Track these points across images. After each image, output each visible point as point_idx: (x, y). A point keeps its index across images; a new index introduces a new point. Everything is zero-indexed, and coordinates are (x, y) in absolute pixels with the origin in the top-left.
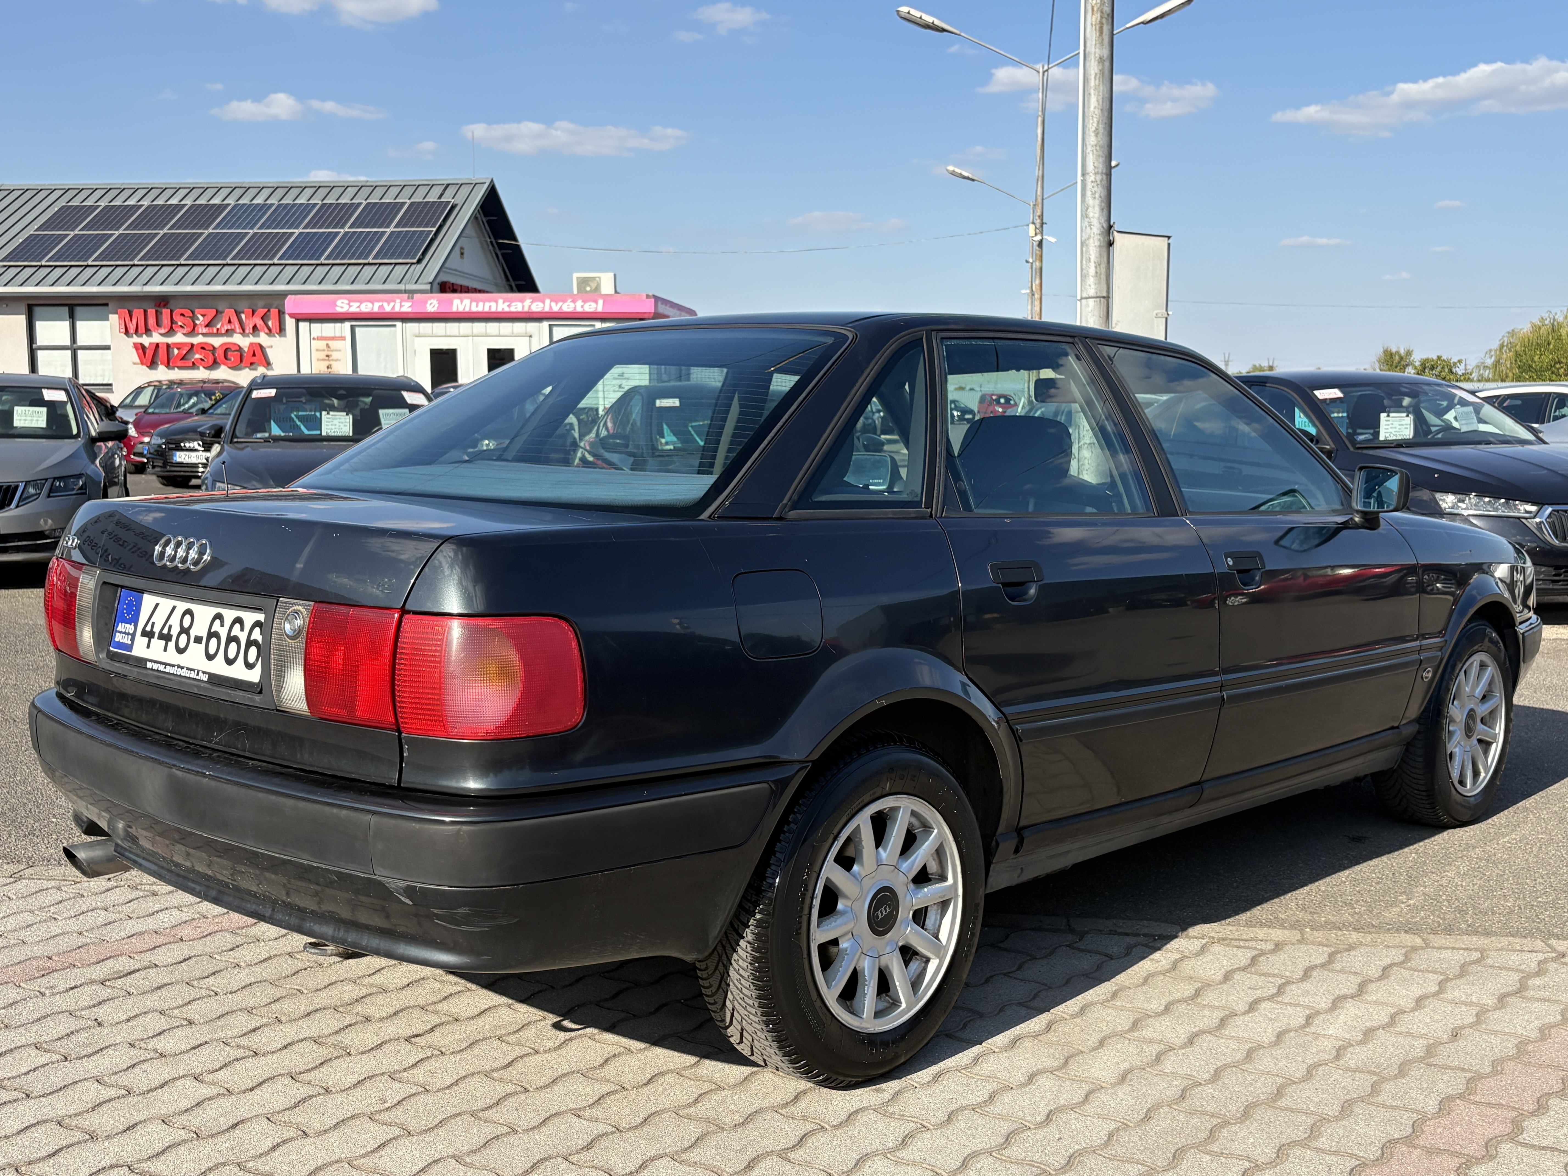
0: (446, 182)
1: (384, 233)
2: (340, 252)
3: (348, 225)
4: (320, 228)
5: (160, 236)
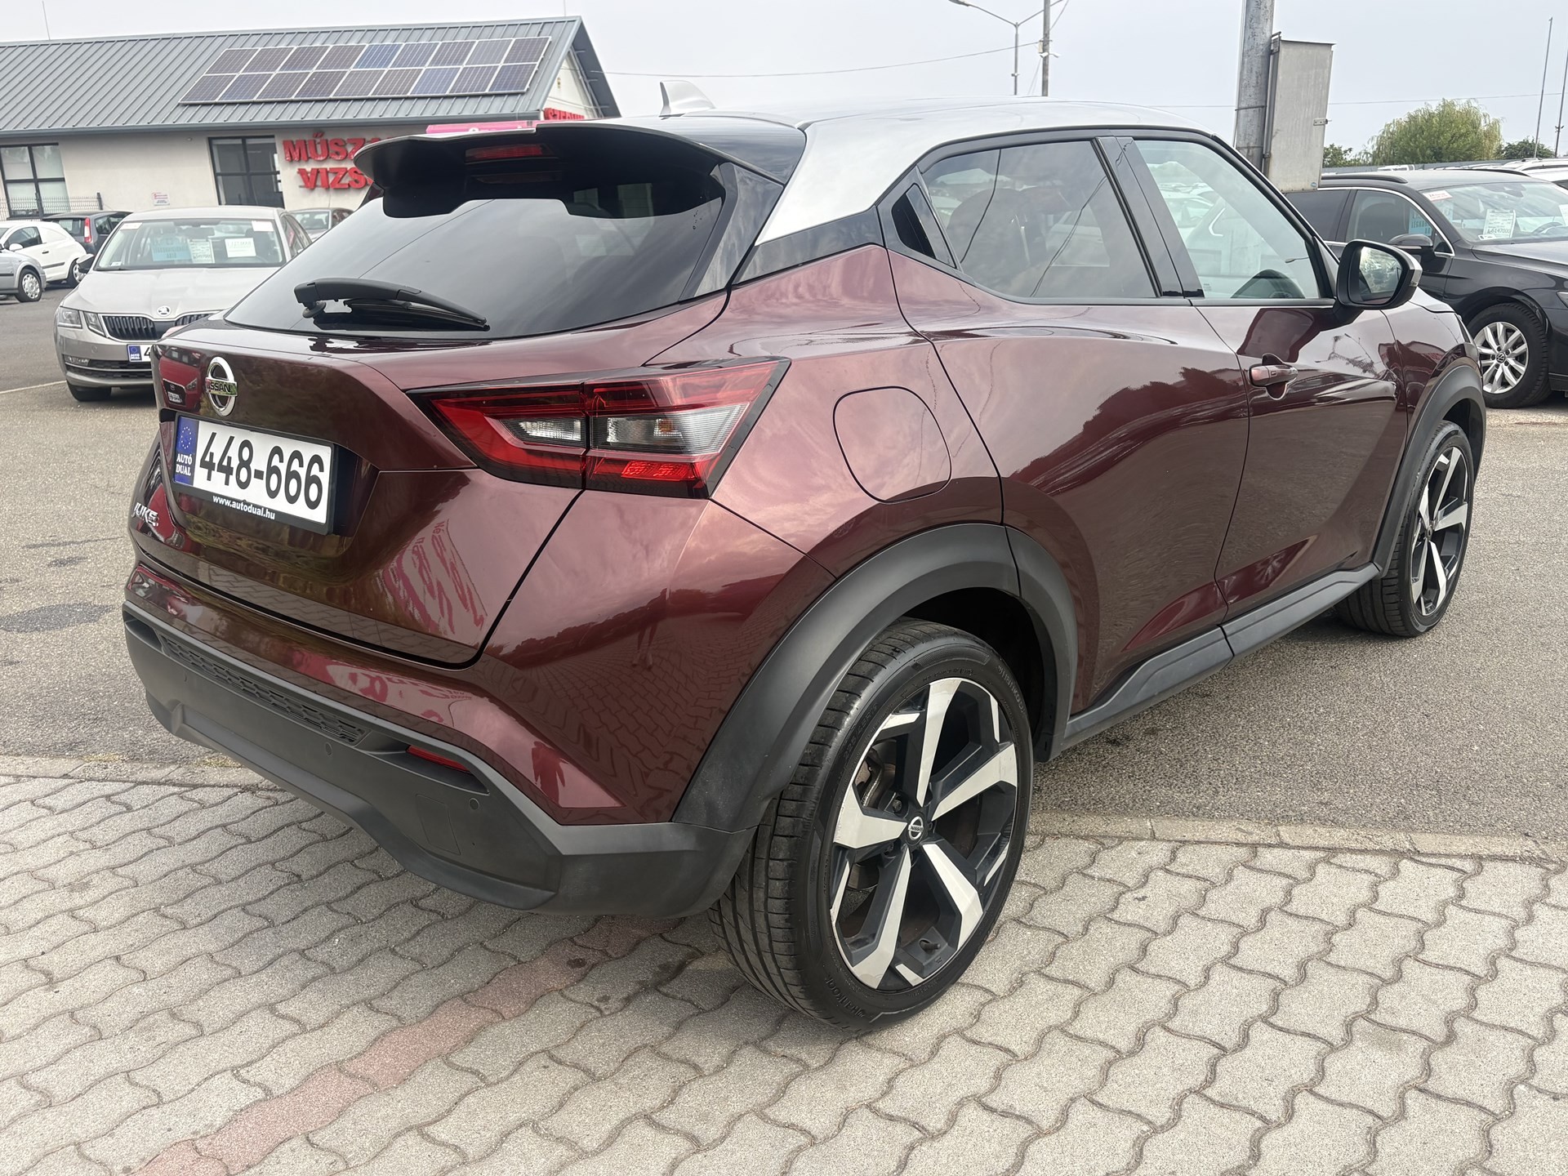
0: (544, 21)
1: (497, 67)
2: (461, 86)
3: (465, 62)
4: (443, 64)
5: (310, 74)
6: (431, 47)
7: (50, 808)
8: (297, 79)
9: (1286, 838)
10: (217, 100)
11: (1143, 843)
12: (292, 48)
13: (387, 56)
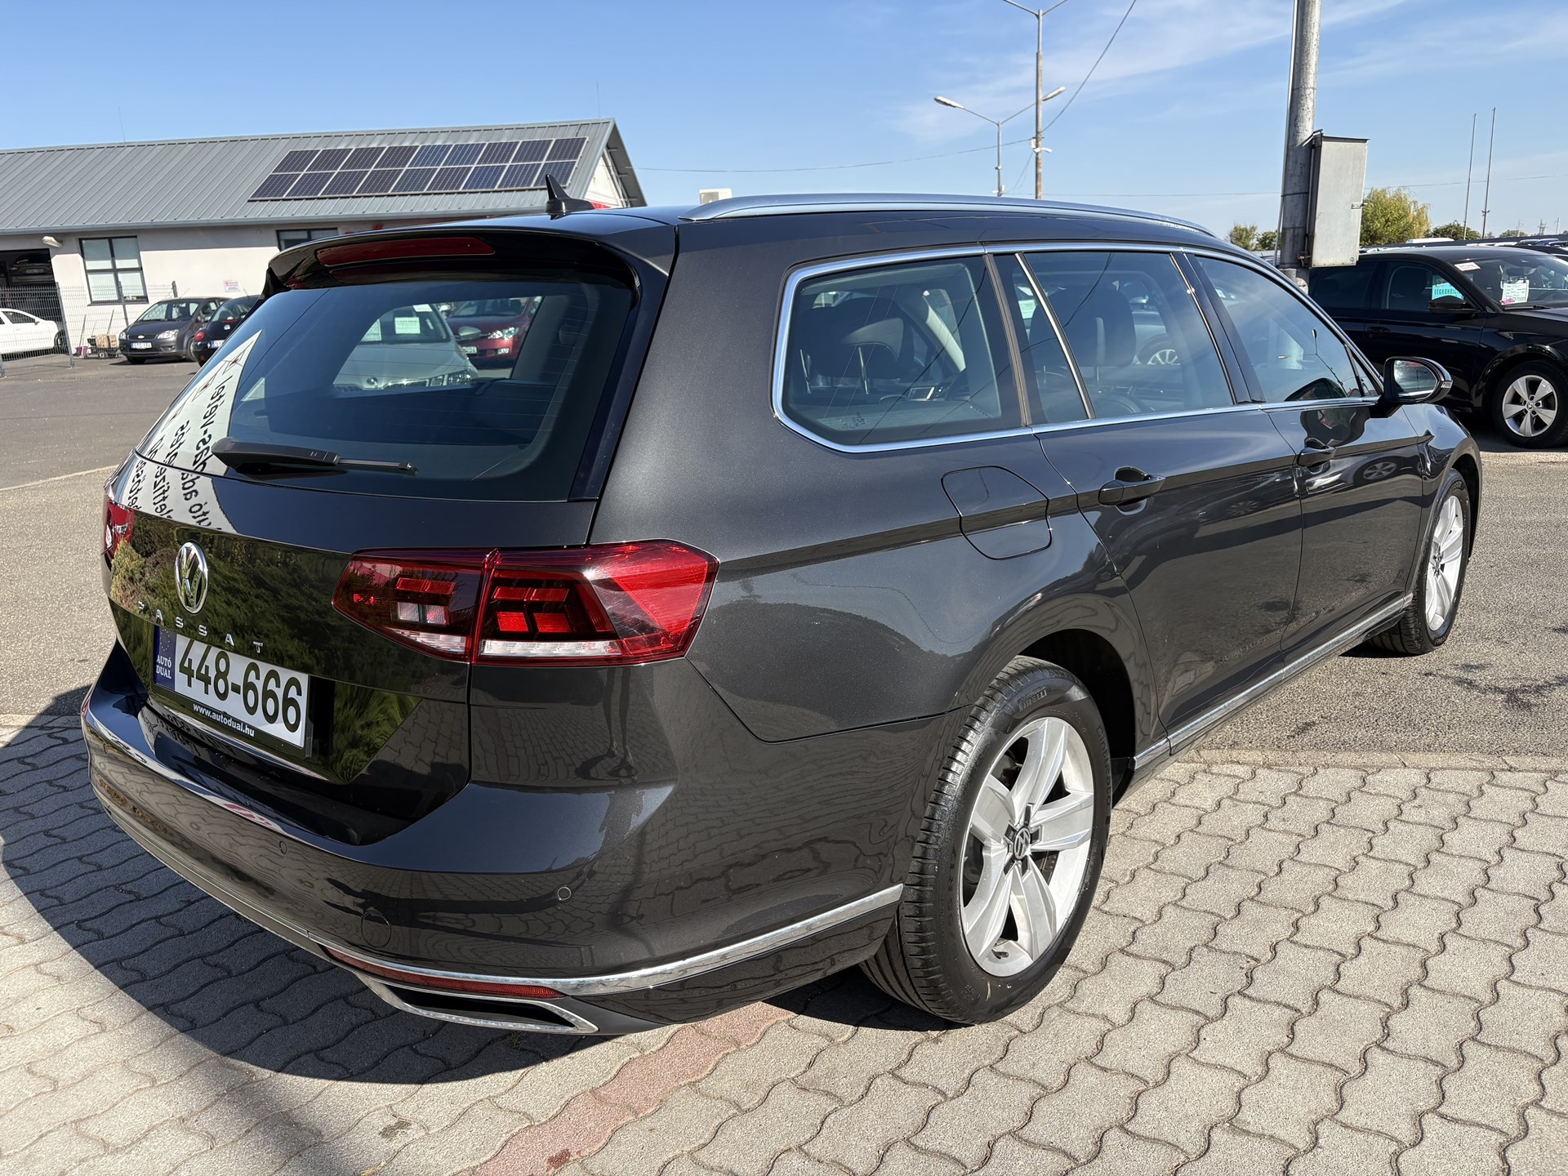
0: (580, 123)
1: (540, 164)
2: (508, 182)
3: (511, 160)
4: (490, 162)
5: (369, 173)
6: (479, 147)
8: (358, 176)
9: (1513, 765)
10: (284, 197)
11: (1398, 770)
12: (351, 149)
13: (439, 155)
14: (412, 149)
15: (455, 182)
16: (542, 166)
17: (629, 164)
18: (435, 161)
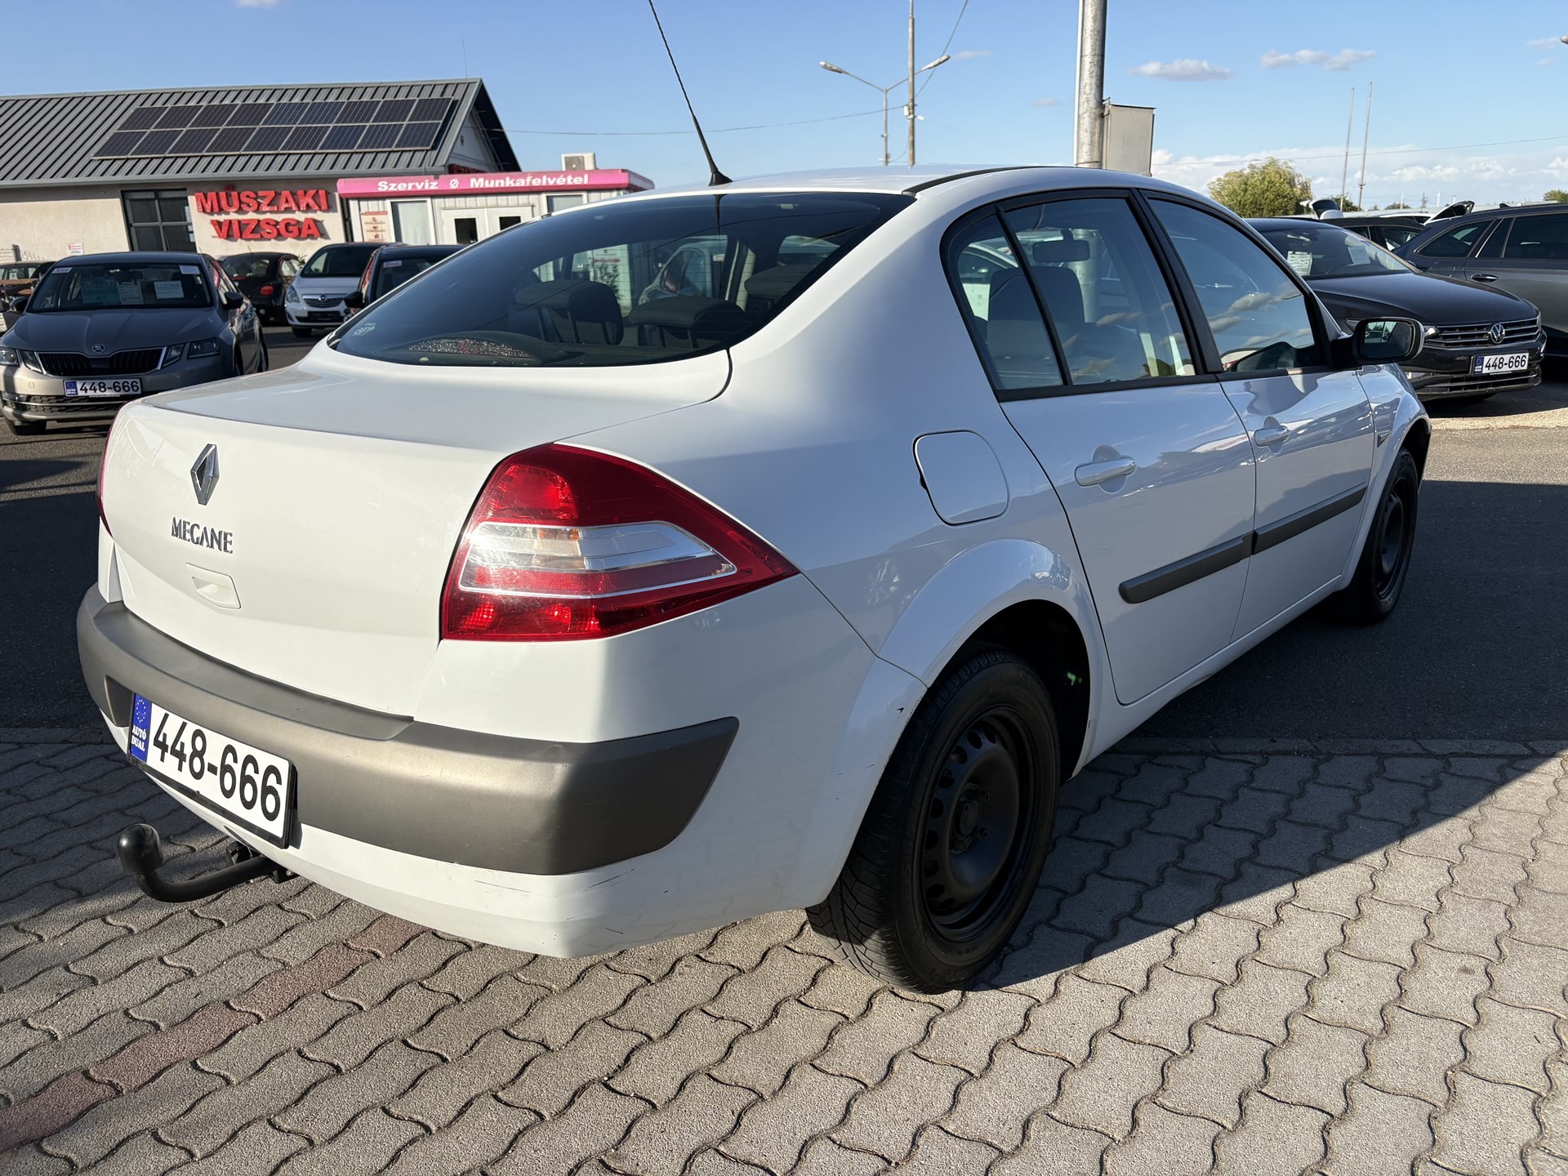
0: (446, 82)
1: (401, 126)
2: (369, 143)
3: (372, 119)
4: (350, 122)
5: (220, 131)
6: (337, 105)
7: (54, 767)
8: (208, 134)
10: (129, 157)
12: (202, 106)
13: (295, 113)
14: (266, 106)
15: (314, 140)
16: (404, 126)
17: (499, 125)
18: (291, 120)
